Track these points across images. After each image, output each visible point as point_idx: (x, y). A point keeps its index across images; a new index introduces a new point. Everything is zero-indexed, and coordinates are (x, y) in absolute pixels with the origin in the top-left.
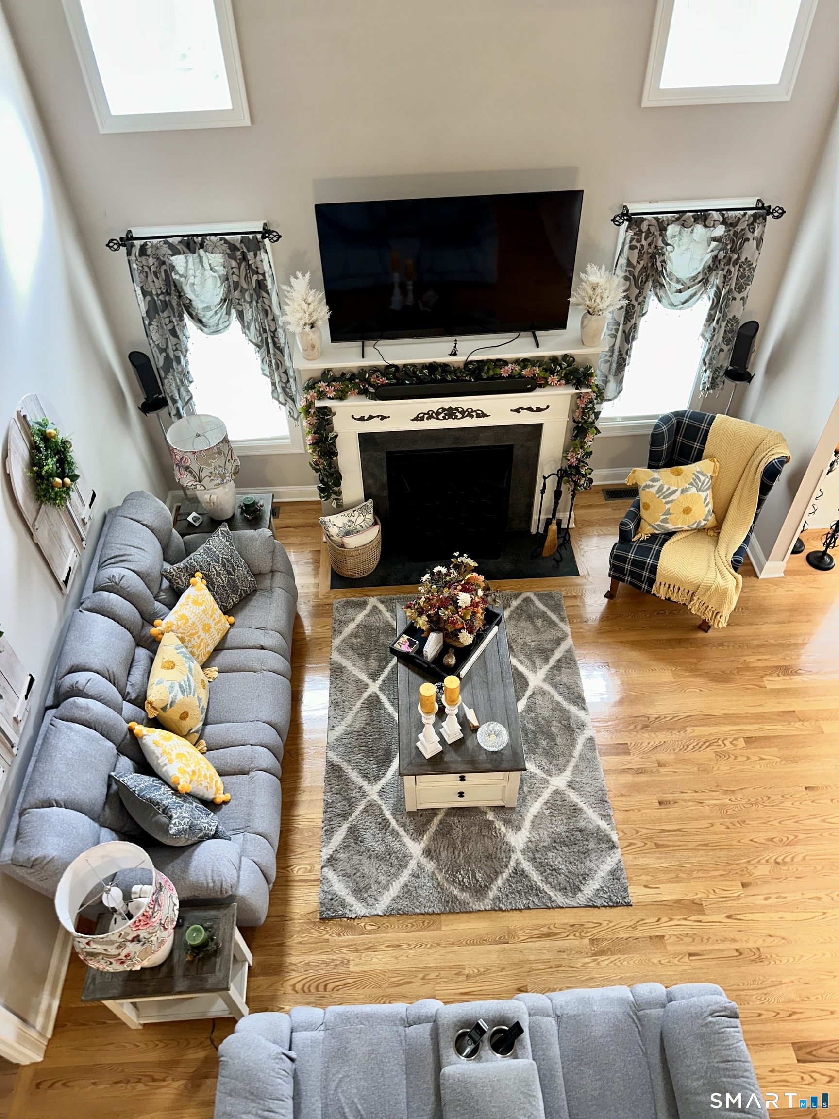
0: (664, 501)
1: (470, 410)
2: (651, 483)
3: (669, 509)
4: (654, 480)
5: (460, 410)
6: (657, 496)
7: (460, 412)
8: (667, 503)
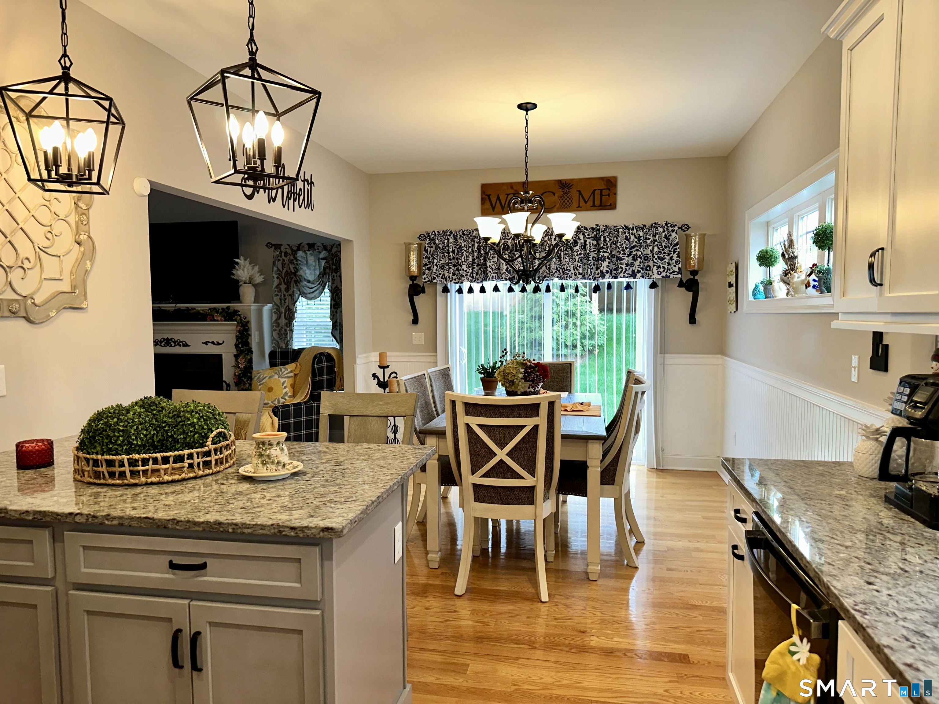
5: (173, 340)
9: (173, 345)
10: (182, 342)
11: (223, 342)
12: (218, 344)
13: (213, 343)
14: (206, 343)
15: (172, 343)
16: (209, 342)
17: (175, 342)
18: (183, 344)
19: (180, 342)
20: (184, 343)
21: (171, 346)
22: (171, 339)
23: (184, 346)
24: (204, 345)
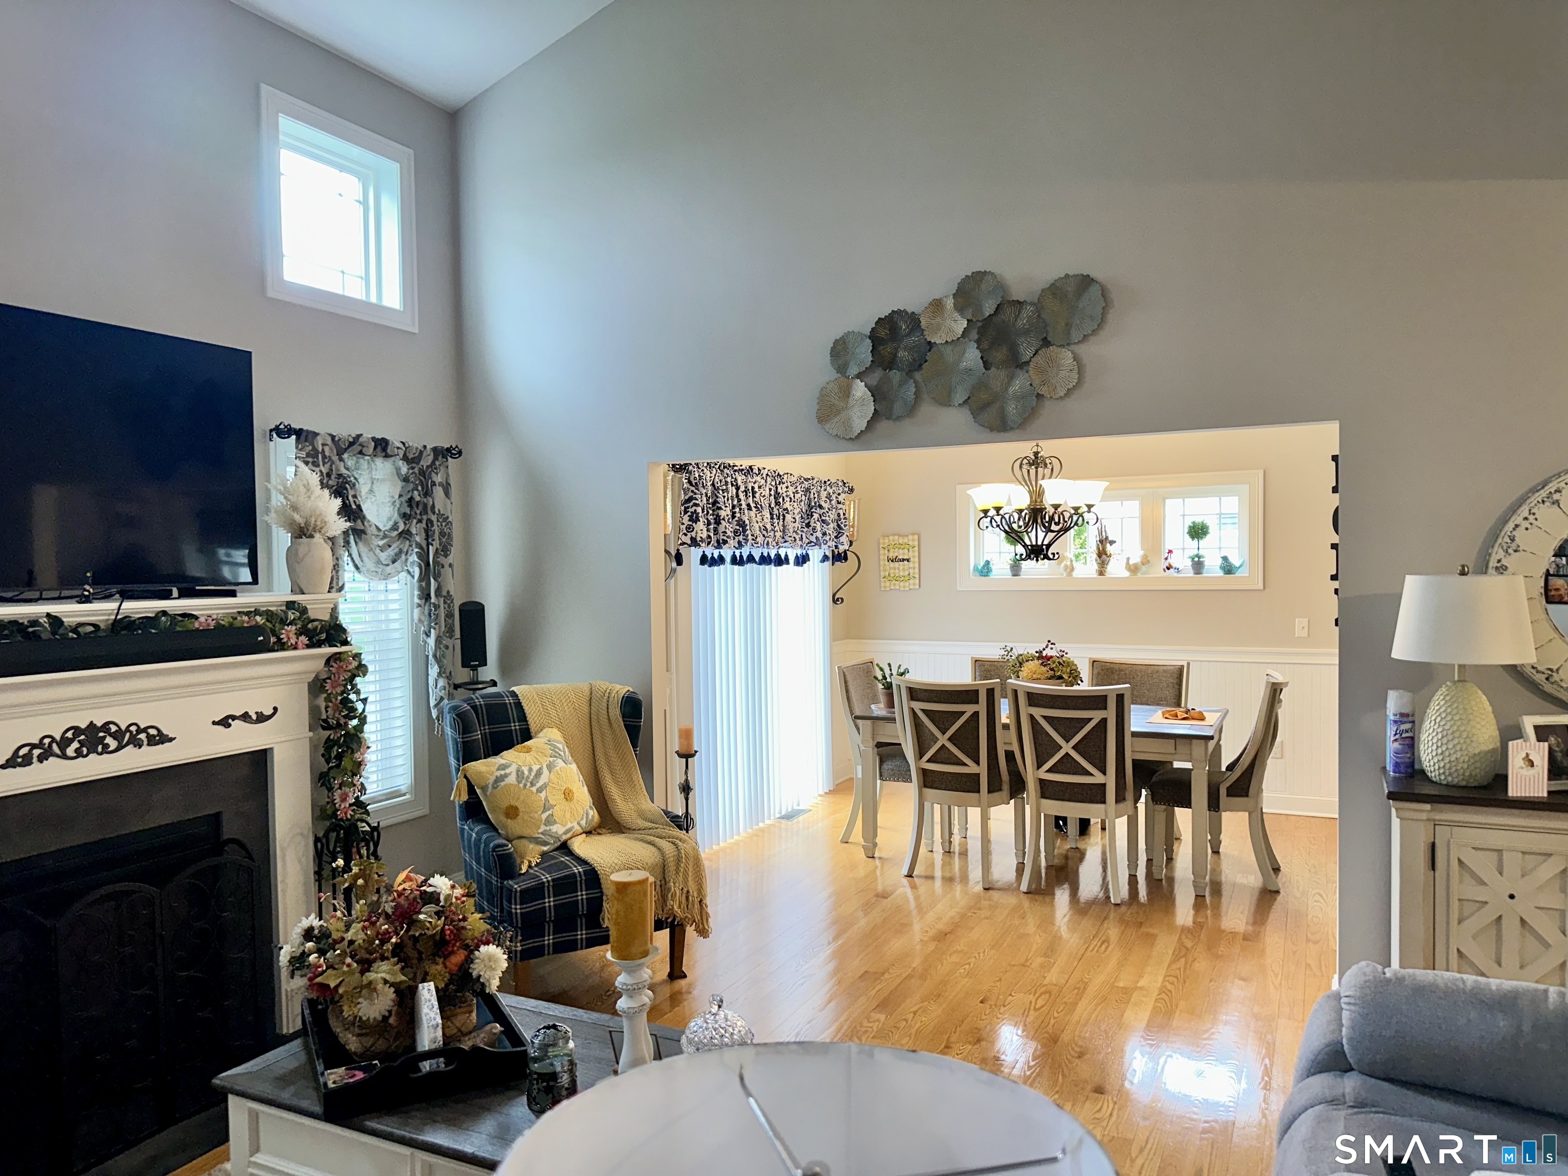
0: (534, 789)
1: (133, 728)
2: (503, 772)
3: (546, 799)
4: (503, 767)
5: (113, 728)
6: (521, 785)
7: (114, 736)
8: (540, 790)
9: (112, 743)
10: (145, 730)
11: (275, 709)
12: (262, 718)
13: (245, 717)
14: (225, 722)
15: (109, 740)
16: (234, 718)
17: (118, 735)
18: (150, 737)
19: (140, 731)
20: (152, 732)
21: (106, 750)
22: (105, 727)
23: (152, 741)
24: (220, 728)
